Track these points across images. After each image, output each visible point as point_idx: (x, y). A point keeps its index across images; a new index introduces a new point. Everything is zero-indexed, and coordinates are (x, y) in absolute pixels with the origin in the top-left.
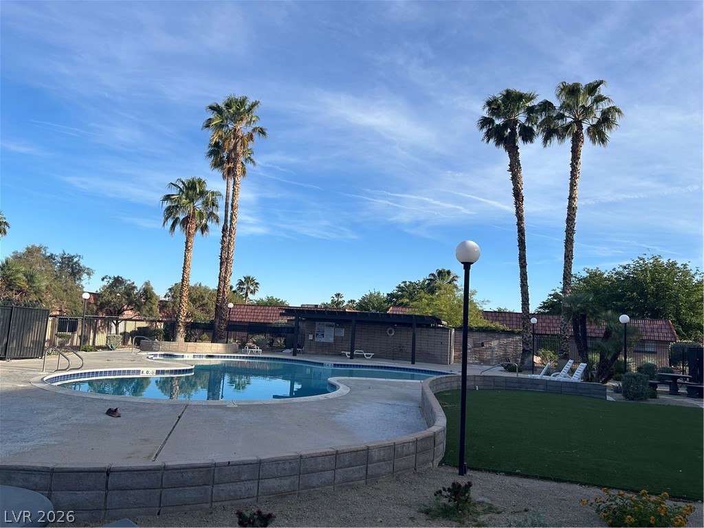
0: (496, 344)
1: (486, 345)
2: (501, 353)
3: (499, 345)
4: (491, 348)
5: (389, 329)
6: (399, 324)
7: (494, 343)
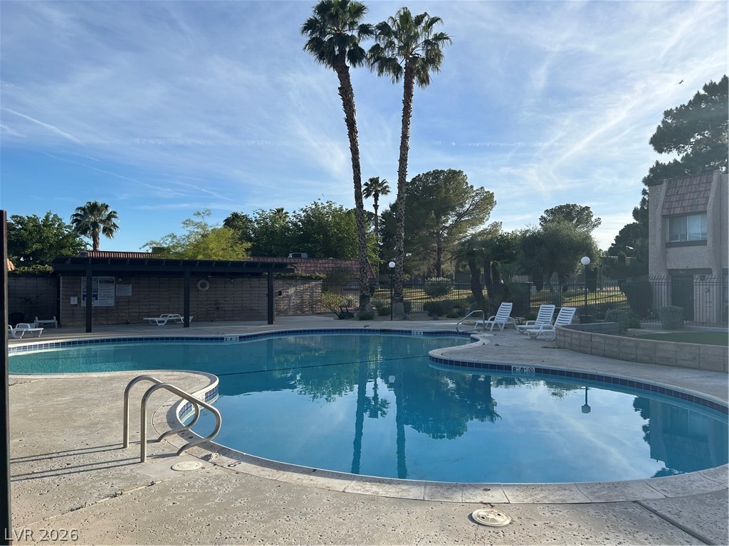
0: (293, 292)
1: (284, 294)
2: (299, 301)
3: (296, 292)
4: (288, 296)
5: (201, 281)
6: (213, 274)
7: (292, 291)
